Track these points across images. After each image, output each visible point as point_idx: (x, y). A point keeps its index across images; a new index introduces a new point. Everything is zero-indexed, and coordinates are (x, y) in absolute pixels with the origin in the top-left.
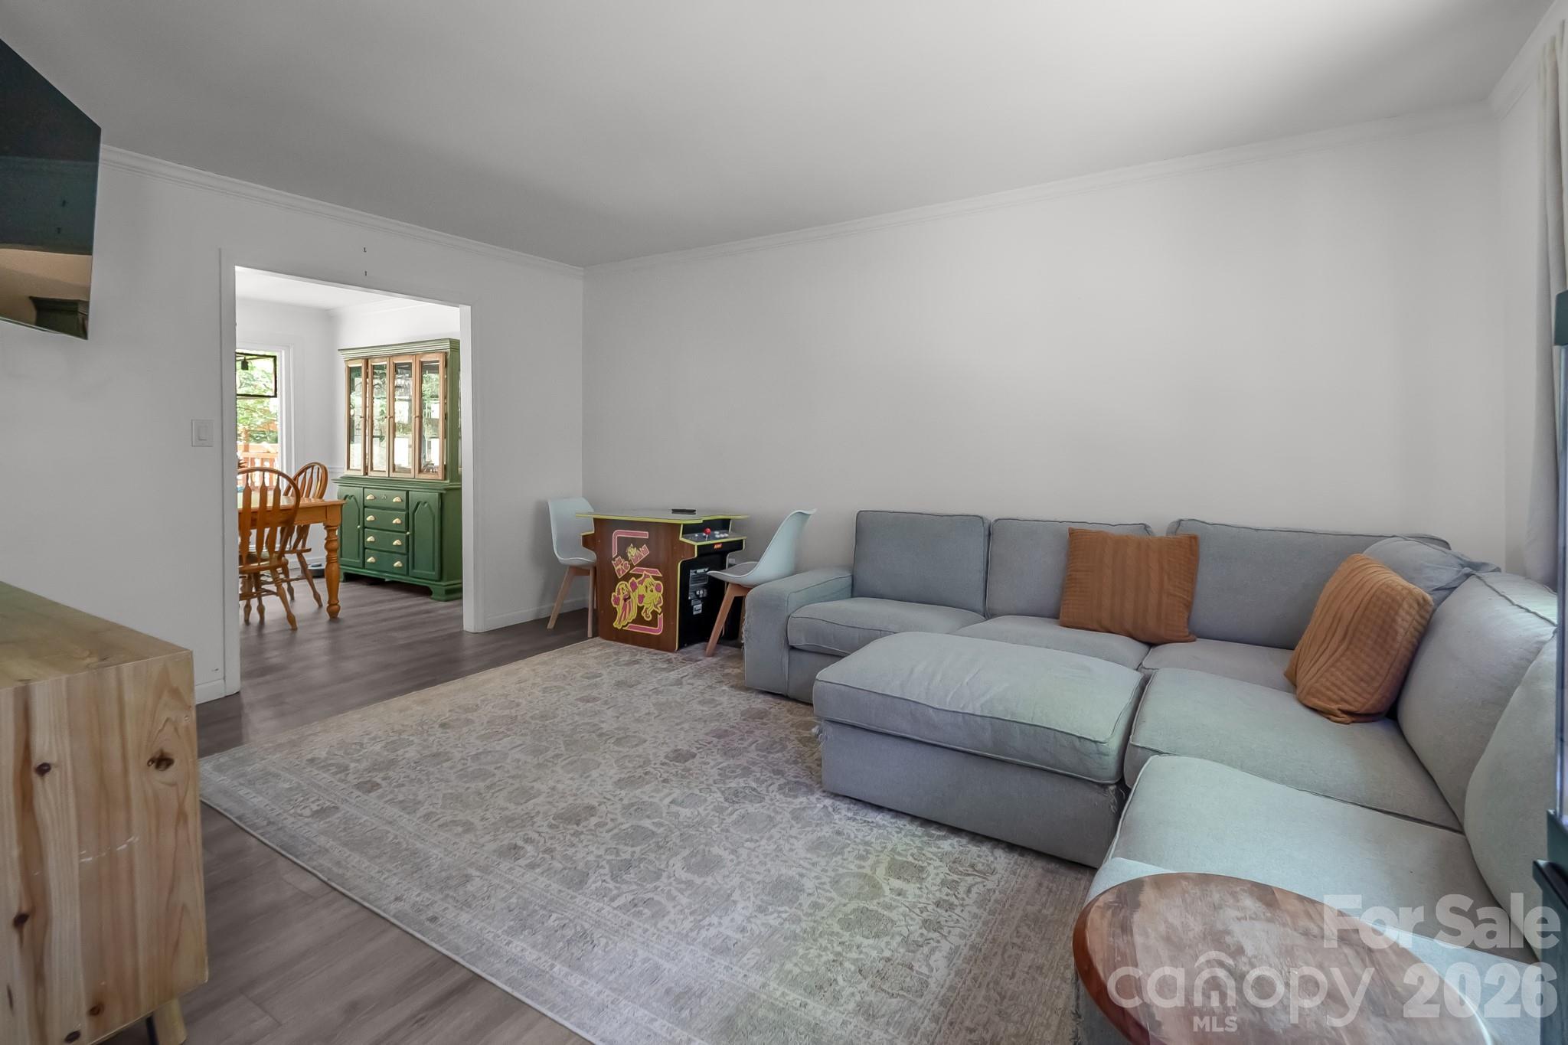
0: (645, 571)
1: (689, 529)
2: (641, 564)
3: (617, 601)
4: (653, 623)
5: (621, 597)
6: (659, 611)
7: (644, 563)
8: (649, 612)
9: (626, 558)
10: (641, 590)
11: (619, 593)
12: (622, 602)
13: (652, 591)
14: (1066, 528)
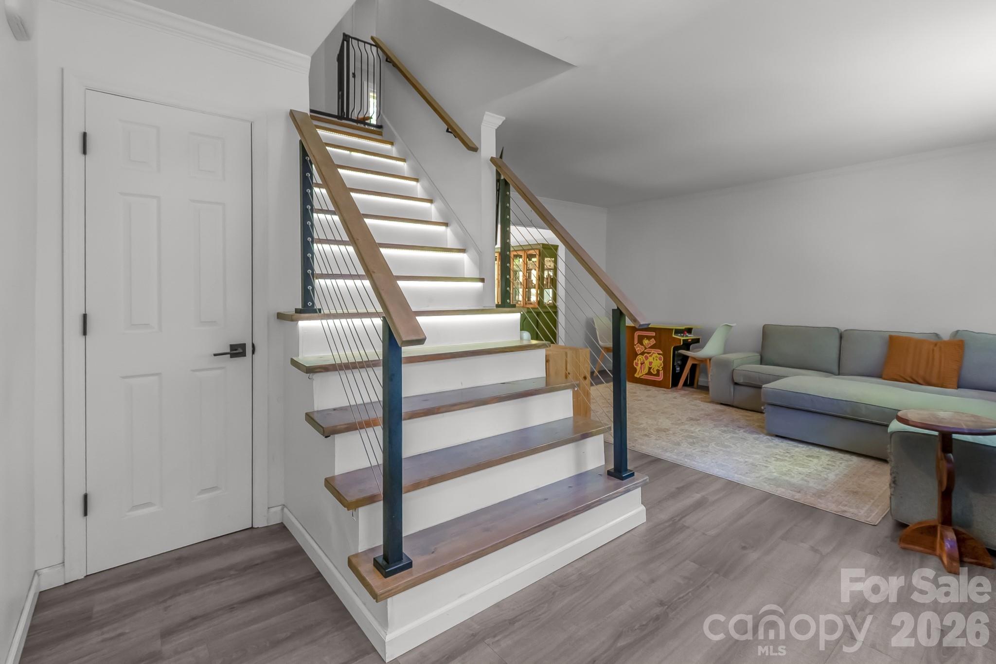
0: (653, 351)
1: (678, 332)
2: (650, 348)
3: (637, 364)
4: (658, 374)
5: (639, 362)
6: (661, 369)
7: (652, 347)
8: (655, 370)
9: (642, 344)
10: (651, 359)
11: (638, 361)
12: (640, 365)
13: (657, 360)
14: (887, 335)
